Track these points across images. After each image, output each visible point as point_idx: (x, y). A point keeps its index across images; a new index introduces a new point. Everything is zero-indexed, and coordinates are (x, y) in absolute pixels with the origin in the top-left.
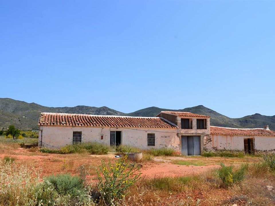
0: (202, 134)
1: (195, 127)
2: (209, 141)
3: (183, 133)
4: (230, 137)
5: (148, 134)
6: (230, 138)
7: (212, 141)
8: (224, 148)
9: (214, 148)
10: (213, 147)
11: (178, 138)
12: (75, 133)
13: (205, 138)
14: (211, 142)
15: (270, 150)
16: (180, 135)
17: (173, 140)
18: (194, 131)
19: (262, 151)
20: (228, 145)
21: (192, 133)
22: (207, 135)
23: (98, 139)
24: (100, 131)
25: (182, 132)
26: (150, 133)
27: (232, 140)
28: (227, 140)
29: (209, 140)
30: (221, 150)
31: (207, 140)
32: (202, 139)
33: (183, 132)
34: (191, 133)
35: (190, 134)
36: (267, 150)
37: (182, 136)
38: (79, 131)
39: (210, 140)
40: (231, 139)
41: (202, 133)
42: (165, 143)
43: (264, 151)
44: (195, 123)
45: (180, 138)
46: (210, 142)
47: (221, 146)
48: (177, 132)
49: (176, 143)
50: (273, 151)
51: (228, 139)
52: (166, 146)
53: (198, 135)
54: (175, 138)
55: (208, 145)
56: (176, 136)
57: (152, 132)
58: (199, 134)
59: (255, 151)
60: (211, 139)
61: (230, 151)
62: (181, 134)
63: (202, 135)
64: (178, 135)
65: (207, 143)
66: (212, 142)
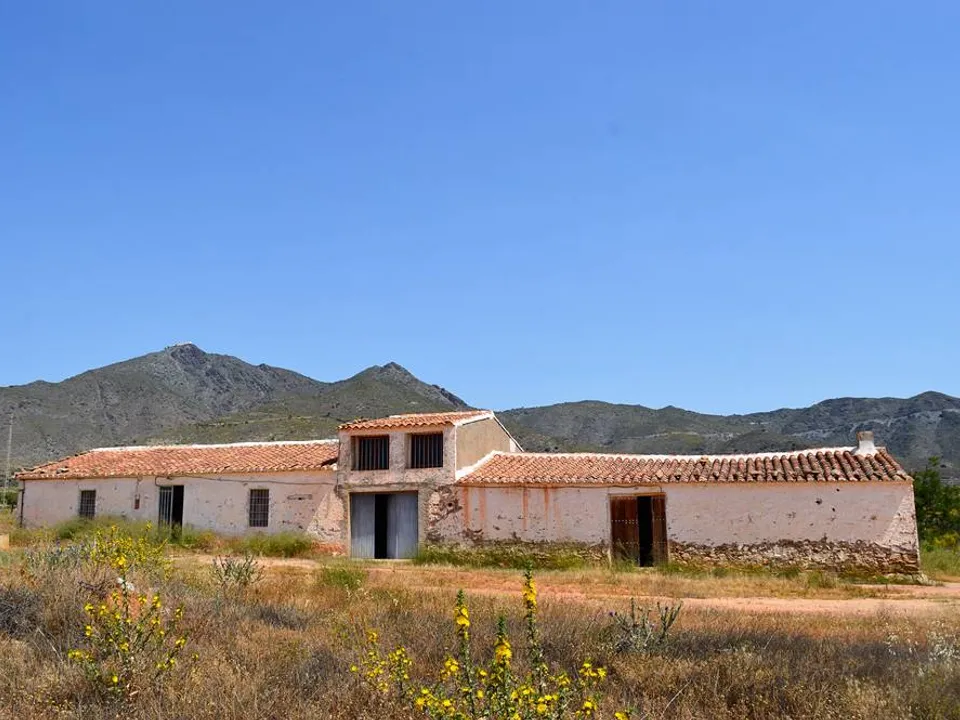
0: (425, 484)
1: (397, 462)
2: (451, 508)
3: (355, 486)
4: (542, 491)
5: (252, 491)
6: (543, 497)
7: (461, 508)
8: (514, 534)
9: (468, 534)
10: (464, 531)
11: (340, 502)
12: (84, 493)
13: (436, 498)
14: (458, 514)
15: (759, 542)
16: (346, 492)
17: (322, 506)
18: (392, 478)
19: (705, 547)
20: (528, 521)
21: (388, 485)
22: (441, 488)
23: (127, 507)
24: (134, 488)
25: (351, 481)
26: (255, 486)
27: (551, 503)
28: (526, 505)
29: (450, 505)
30: (498, 543)
31: (442, 504)
32: (421, 503)
33: (357, 480)
34: (383, 483)
35: (380, 485)
36: (735, 546)
37: (353, 495)
38: (91, 488)
39: (454, 505)
40: (547, 501)
41: (422, 480)
42: (297, 518)
43: (722, 549)
44: (398, 449)
45: (344, 502)
46: (452, 511)
47: (497, 529)
48: (335, 482)
49: (332, 516)
50: (776, 547)
51: (530, 501)
52: (300, 527)
53: (407, 488)
54: (328, 498)
55: (444, 524)
56: (333, 496)
57: (260, 484)
58: (412, 484)
59: (669, 547)
60: (456, 502)
61: (541, 545)
62: (349, 487)
63: (422, 490)
64: (338, 490)
65: (443, 517)
66: (461, 512)
